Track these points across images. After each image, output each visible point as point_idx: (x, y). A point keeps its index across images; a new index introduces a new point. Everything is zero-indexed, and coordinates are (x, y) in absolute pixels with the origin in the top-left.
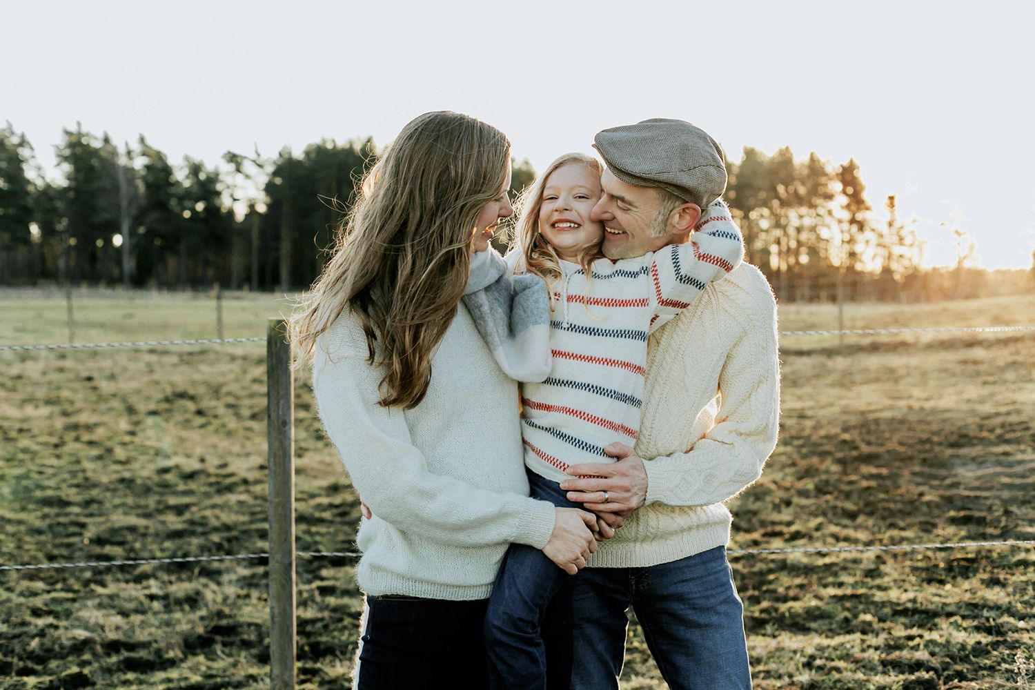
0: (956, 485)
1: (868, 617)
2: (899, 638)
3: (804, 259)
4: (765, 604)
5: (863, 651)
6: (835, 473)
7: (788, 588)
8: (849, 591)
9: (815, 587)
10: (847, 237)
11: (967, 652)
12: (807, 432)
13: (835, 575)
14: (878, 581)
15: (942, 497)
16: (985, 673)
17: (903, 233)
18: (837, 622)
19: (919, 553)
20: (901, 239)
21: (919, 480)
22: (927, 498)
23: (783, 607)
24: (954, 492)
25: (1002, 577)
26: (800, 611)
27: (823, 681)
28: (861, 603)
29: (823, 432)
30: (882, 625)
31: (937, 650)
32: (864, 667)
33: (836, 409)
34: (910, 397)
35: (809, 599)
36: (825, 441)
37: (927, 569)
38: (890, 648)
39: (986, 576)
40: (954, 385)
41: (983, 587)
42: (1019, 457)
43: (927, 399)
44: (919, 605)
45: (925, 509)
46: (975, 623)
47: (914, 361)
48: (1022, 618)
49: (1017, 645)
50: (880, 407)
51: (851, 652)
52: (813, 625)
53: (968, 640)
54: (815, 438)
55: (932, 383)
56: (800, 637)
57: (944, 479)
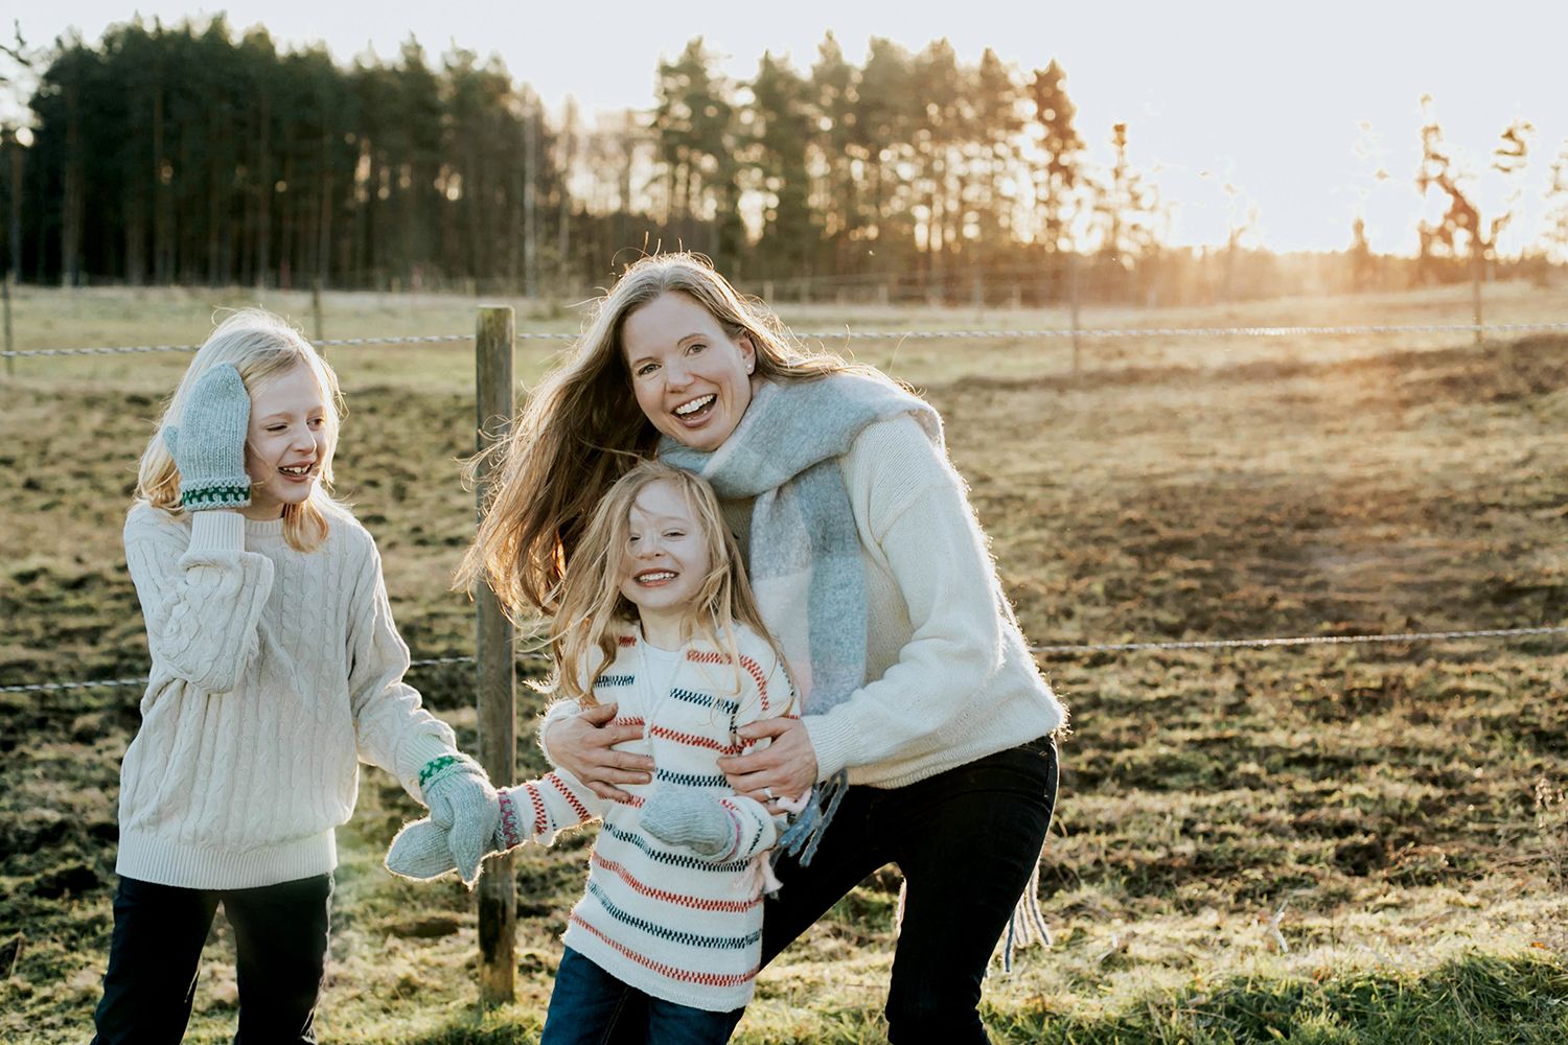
0: (1321, 585)
1: (1252, 768)
2: (1309, 794)
3: (971, 231)
4: (1089, 754)
5: (1262, 810)
6: (1130, 569)
7: (1117, 731)
8: (1212, 733)
9: (1156, 730)
10: (1044, 194)
11: (1413, 810)
12: (1065, 508)
13: (1180, 711)
14: (1248, 720)
15: (1305, 602)
16: (1447, 836)
17: (1138, 188)
18: (1204, 776)
19: (1296, 681)
20: (1136, 198)
21: (1262, 578)
22: (1283, 604)
23: (1120, 757)
24: (1320, 595)
25: (1431, 713)
26: (1146, 761)
27: (1215, 851)
28: (1232, 748)
29: (1093, 509)
30: (1275, 778)
31: (1369, 807)
32: (1271, 831)
33: (1100, 473)
34: (1214, 454)
35: (1154, 745)
36: (1098, 521)
37: (1314, 703)
38: (1298, 807)
39: (1407, 711)
40: (1281, 435)
41: (1407, 723)
42: (1412, 543)
43: (1243, 458)
44: (1321, 751)
45: (1282, 620)
46: (1413, 772)
47: (1205, 397)
48: (1479, 765)
49: (1482, 799)
50: (1168, 469)
51: (1245, 812)
52: (1171, 781)
53: (1410, 795)
54: (1081, 516)
55: (1244, 434)
56: (1159, 796)
57: (1301, 575)
